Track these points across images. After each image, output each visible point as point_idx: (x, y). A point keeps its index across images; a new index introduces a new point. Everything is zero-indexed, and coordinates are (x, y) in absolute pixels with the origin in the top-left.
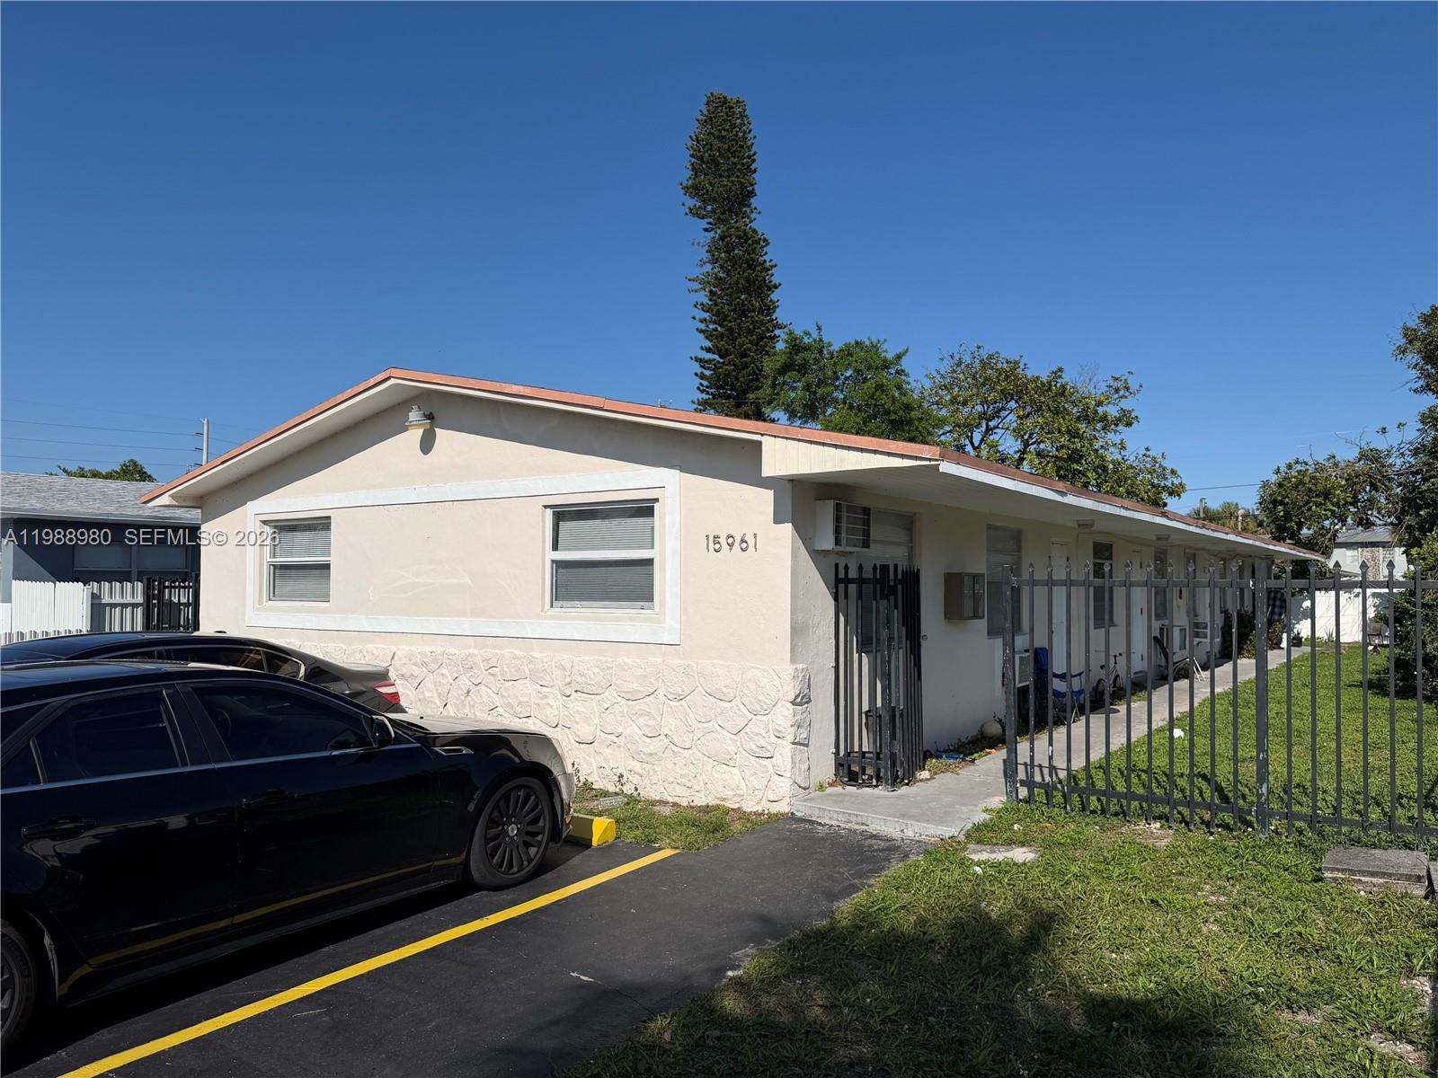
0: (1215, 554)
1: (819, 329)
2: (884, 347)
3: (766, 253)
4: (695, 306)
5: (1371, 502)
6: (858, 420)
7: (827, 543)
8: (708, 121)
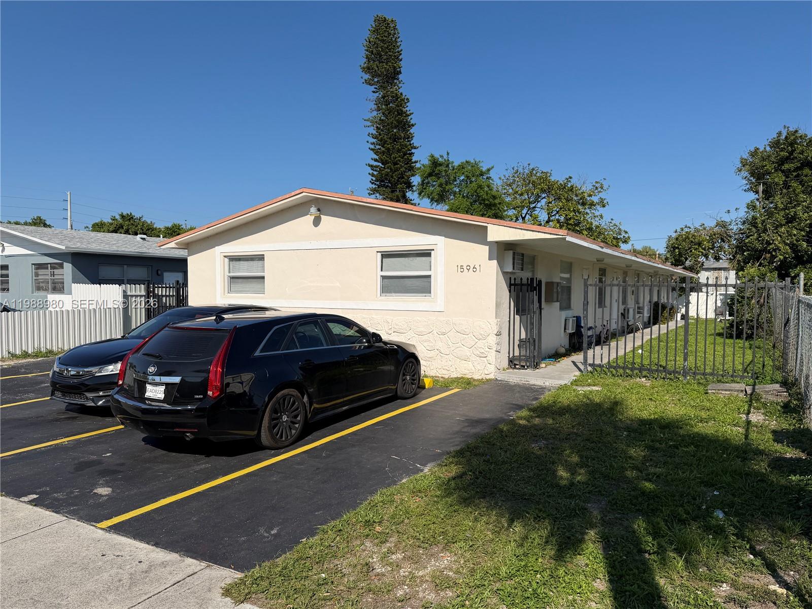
0: (648, 274)
1: (448, 154)
2: (481, 165)
3: (407, 107)
4: (369, 135)
5: (721, 248)
6: (468, 203)
7: (509, 269)
8: (376, 31)
